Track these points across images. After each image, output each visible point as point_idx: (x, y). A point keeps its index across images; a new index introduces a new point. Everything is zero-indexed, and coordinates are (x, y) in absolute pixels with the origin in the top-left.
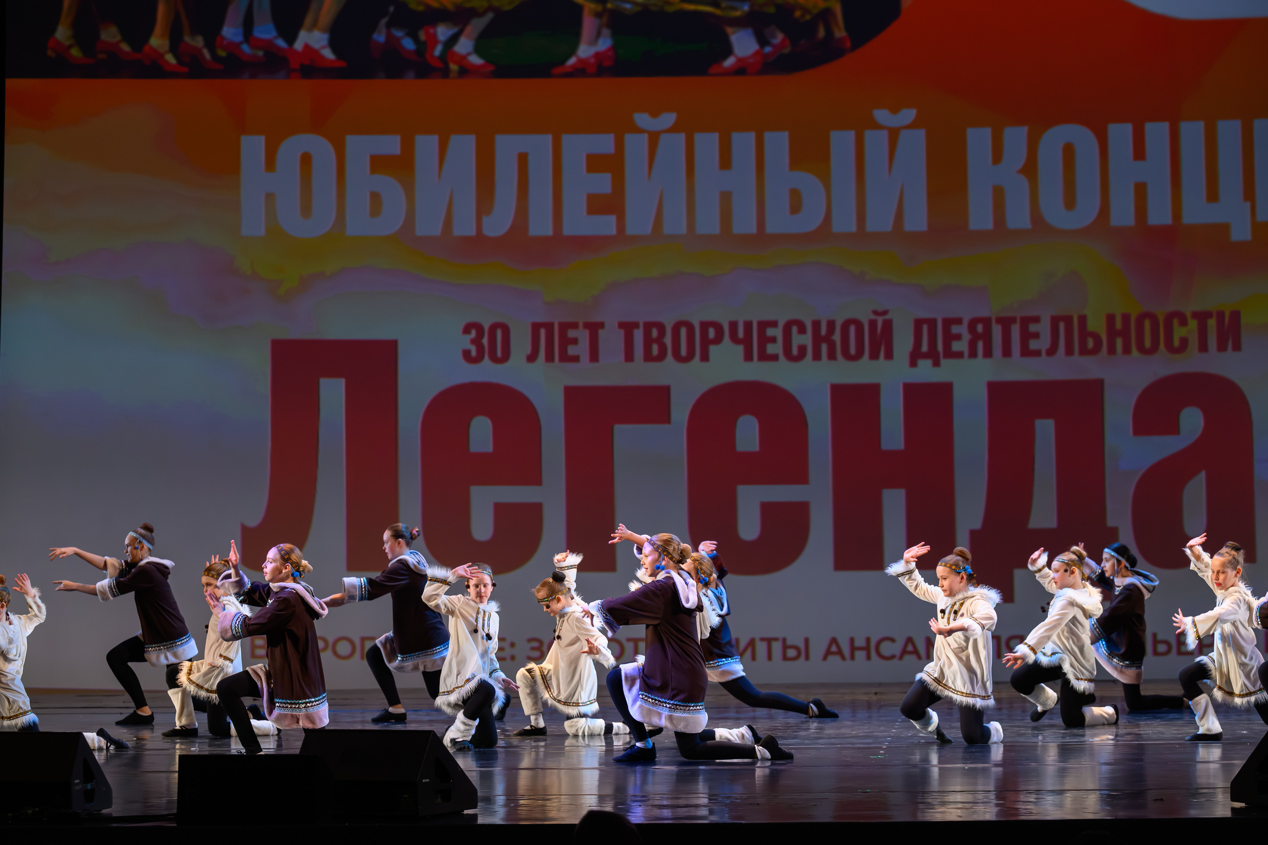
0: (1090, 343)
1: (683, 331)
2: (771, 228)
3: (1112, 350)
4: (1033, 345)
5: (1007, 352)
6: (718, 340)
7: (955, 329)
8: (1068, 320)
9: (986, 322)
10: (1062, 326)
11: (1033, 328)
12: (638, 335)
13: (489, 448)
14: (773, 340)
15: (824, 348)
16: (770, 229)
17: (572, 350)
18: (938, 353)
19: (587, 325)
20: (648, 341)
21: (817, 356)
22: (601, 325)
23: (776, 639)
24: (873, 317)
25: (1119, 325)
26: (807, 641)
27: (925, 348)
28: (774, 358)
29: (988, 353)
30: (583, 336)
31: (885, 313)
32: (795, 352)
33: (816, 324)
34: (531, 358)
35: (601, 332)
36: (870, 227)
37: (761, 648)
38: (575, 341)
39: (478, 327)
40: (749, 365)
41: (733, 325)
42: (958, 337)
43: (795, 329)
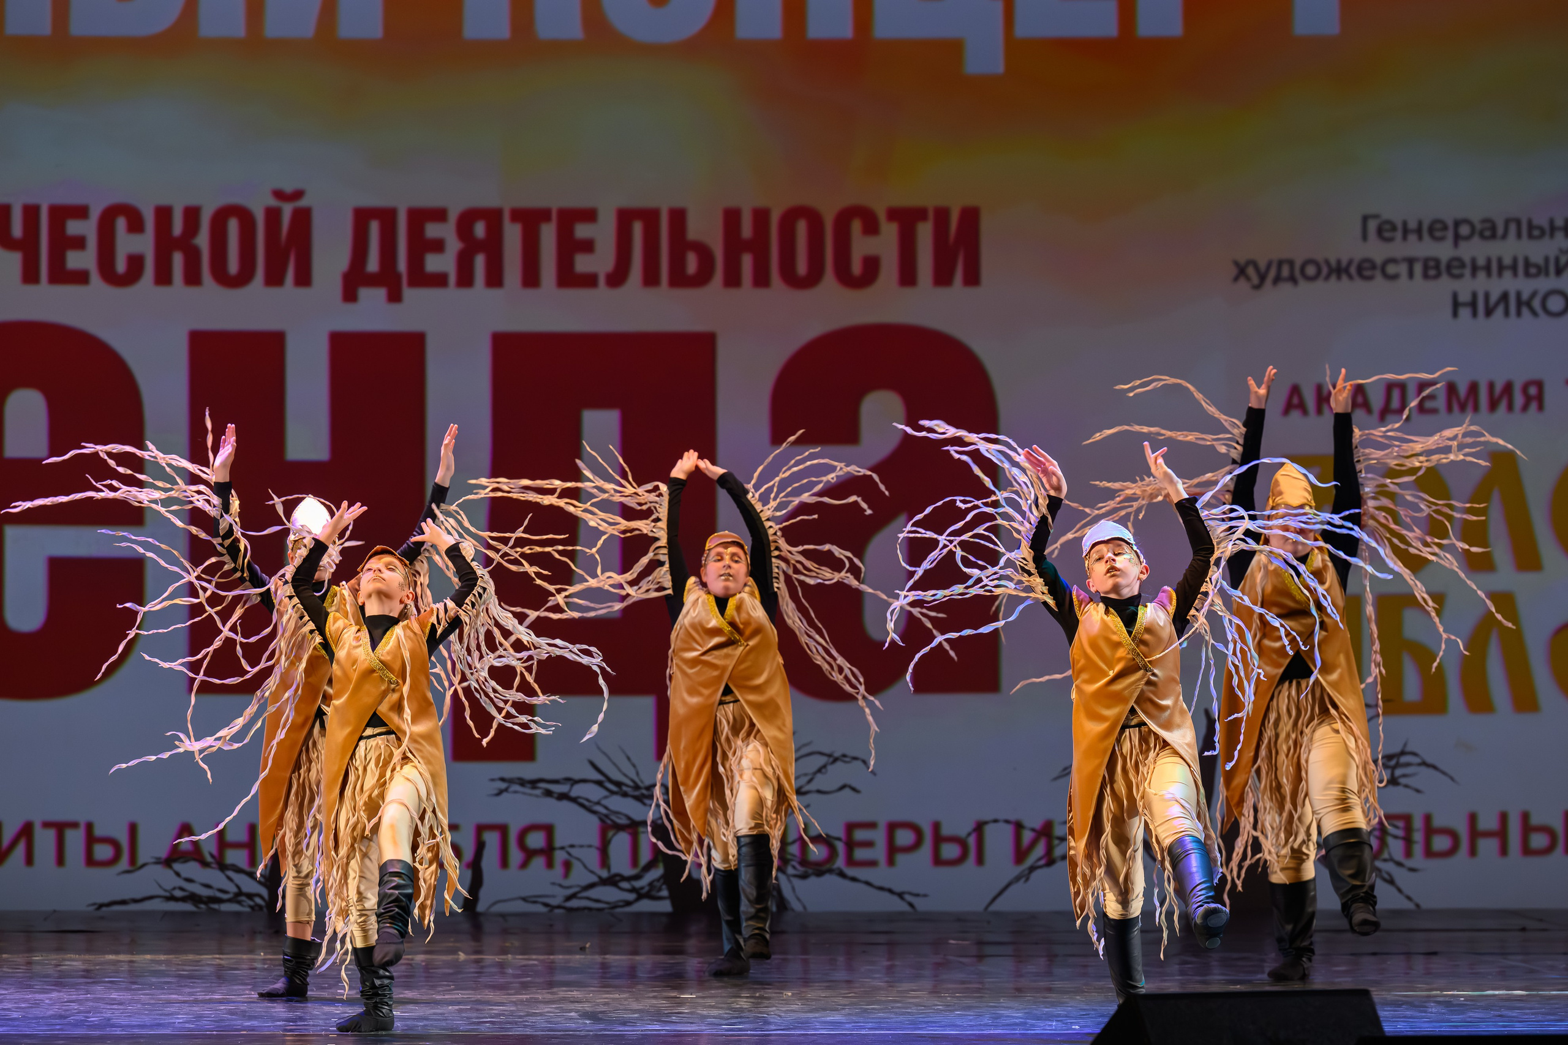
0: (692, 263)
3: (732, 280)
4: (583, 264)
5: (531, 278)
7: (432, 230)
8: (650, 217)
9: (493, 217)
10: (638, 228)
11: (582, 231)
14: (79, 243)
15: (178, 260)
16: (78, 26)
18: (398, 276)
21: (163, 277)
23: (74, 825)
24: (273, 202)
25: (747, 230)
26: (133, 829)
27: (373, 264)
28: (81, 278)
29: (495, 279)
31: (298, 195)
32: (121, 266)
33: (163, 214)
36: (274, 27)
37: (45, 840)
40: (31, 288)
41: (4, 213)
42: (438, 246)
43: (121, 223)
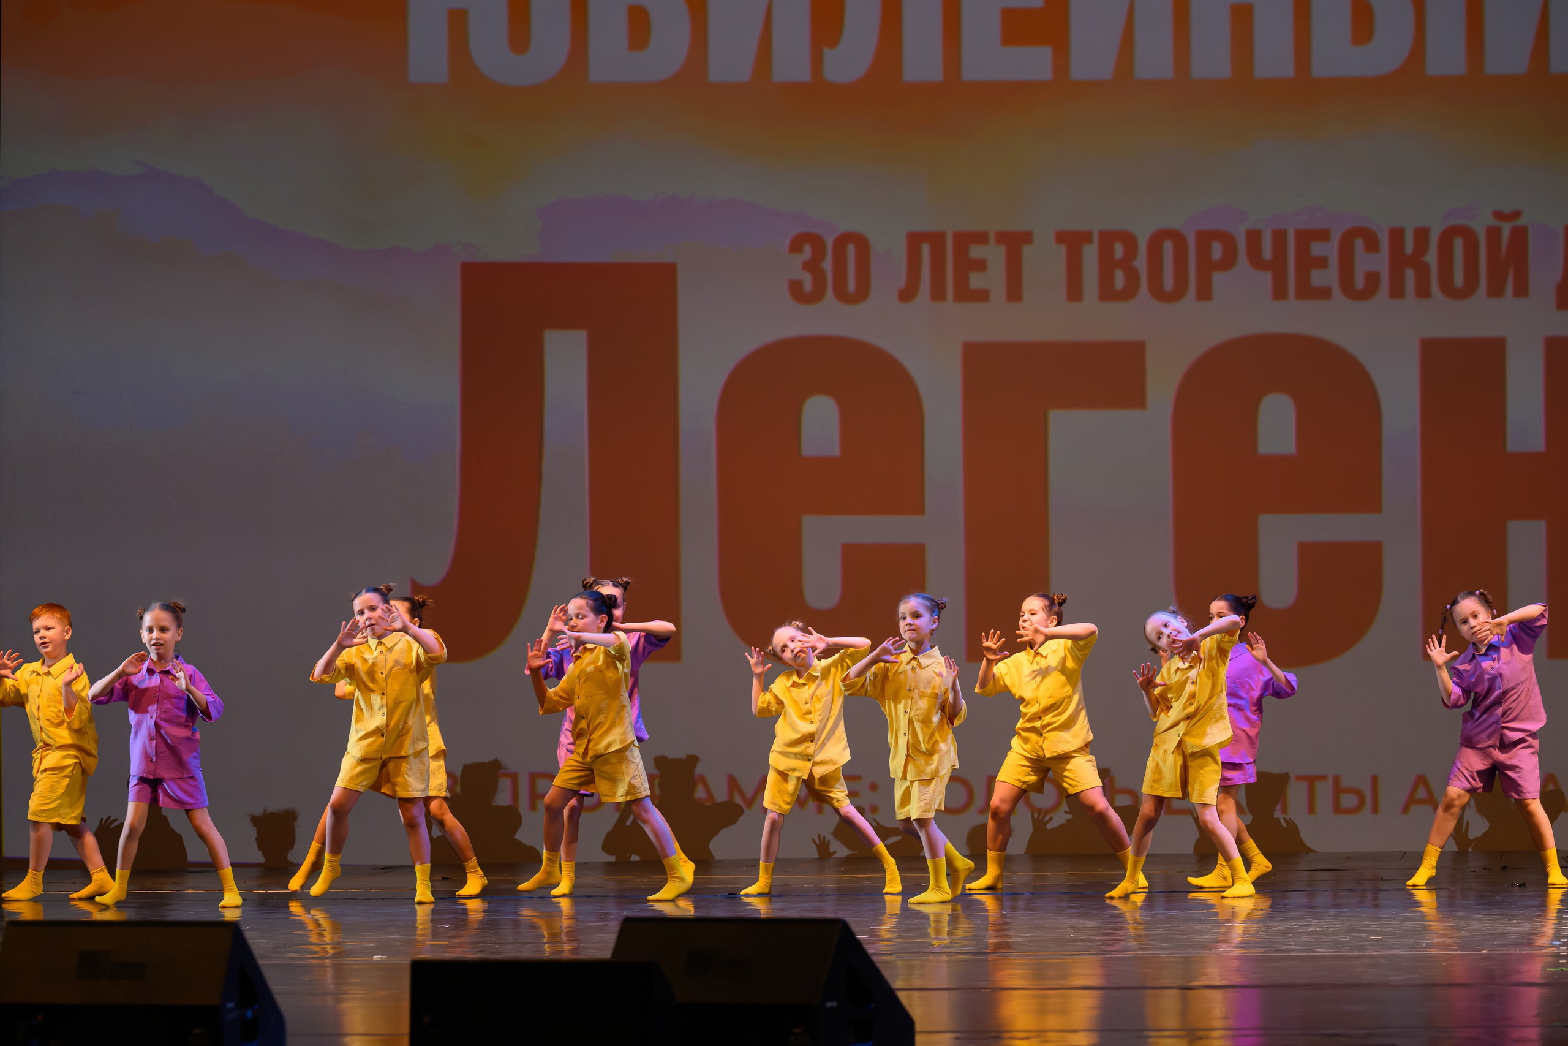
1: (1168, 247)
2: (1319, 69)
6: (1228, 262)
12: (1090, 254)
13: (834, 449)
14: (1322, 262)
15: (1410, 275)
17: (976, 281)
19: (1003, 237)
20: (1107, 265)
21: (1397, 291)
22: (1027, 237)
23: (1323, 778)
24: (1493, 222)
26: (1375, 780)
28: (1324, 293)
30: (995, 255)
31: (1516, 215)
32: (1360, 283)
33: (1397, 235)
34: (907, 294)
35: (1027, 250)
36: (1493, 64)
37: (1297, 791)
38: (981, 265)
39: (817, 242)
40: (1280, 305)
41: (1254, 237)
43: (1359, 243)
